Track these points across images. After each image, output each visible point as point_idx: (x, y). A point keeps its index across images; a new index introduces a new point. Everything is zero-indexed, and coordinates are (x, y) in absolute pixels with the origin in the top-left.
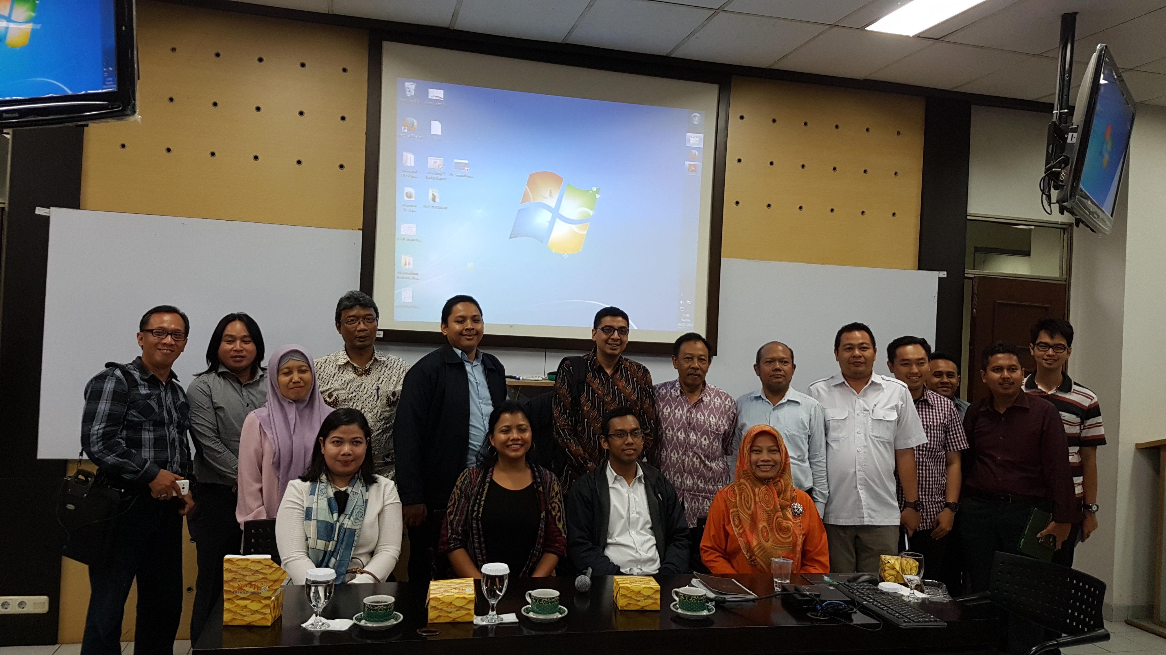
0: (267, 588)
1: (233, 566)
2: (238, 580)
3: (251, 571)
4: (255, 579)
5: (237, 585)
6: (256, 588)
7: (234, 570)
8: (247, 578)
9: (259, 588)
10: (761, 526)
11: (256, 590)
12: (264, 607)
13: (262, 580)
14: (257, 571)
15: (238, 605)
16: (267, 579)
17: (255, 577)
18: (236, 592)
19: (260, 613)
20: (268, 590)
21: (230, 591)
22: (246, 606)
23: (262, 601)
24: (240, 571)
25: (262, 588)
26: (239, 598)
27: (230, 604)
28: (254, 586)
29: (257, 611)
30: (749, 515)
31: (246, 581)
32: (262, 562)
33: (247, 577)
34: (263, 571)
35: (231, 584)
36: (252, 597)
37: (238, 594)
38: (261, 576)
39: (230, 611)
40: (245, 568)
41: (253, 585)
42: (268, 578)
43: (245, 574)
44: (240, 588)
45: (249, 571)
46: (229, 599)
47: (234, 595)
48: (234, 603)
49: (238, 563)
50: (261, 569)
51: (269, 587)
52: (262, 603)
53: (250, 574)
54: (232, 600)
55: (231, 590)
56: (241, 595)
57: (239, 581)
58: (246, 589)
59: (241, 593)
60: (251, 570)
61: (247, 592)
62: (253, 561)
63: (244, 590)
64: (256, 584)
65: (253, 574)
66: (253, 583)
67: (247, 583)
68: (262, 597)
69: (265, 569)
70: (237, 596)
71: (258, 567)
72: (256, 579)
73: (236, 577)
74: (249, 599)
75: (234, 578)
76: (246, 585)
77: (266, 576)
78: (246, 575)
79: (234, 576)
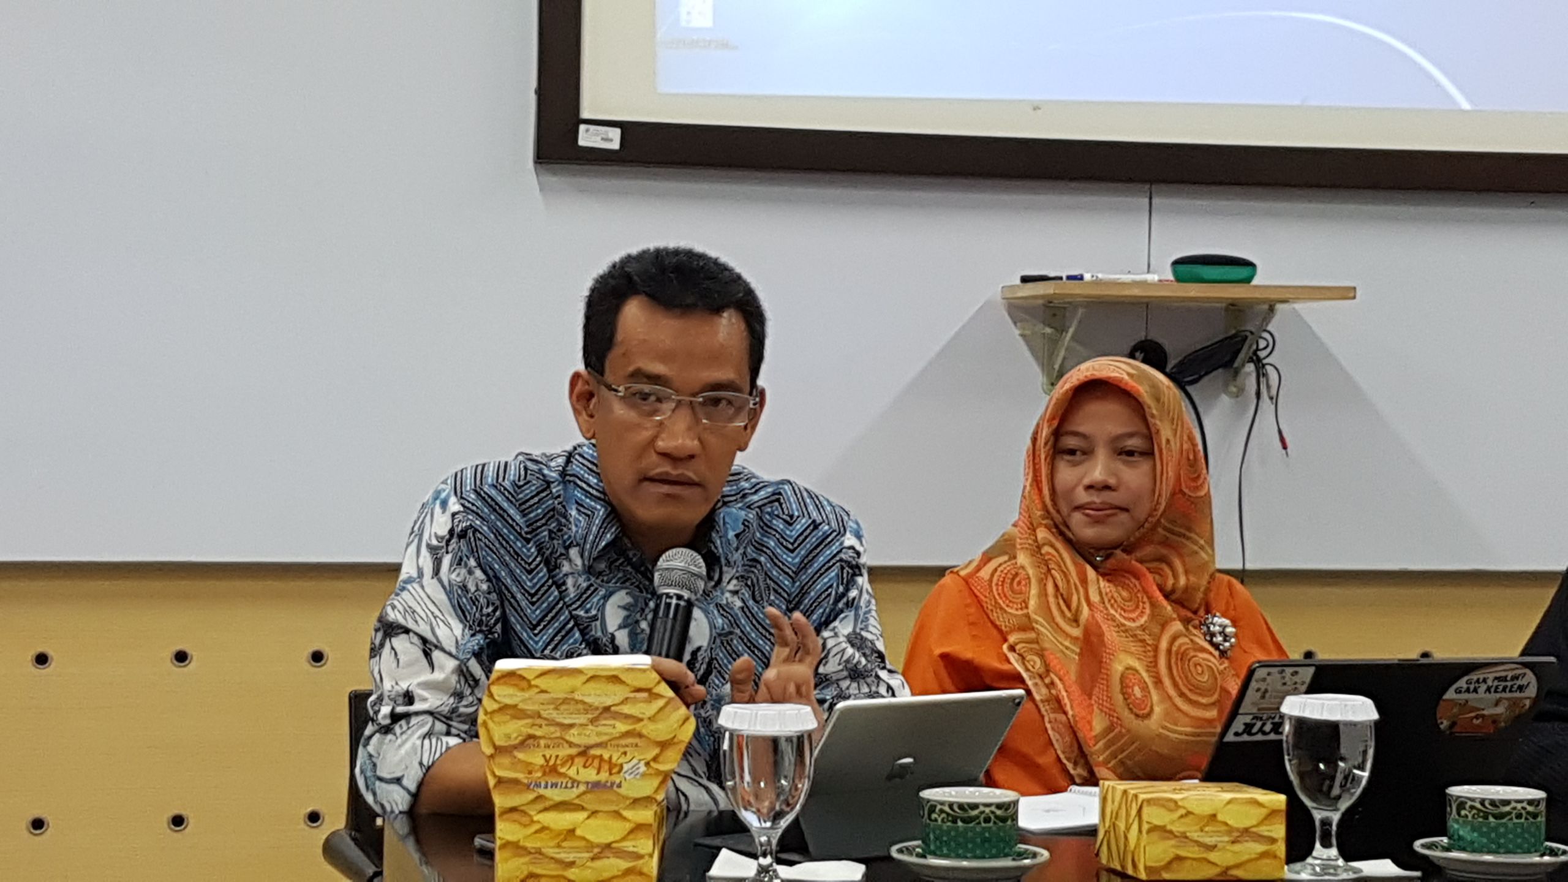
0: (643, 768)
1: (527, 695)
2: (542, 742)
3: (586, 712)
4: (598, 740)
5: (540, 761)
6: (606, 767)
7: (530, 707)
8: (573, 736)
9: (614, 768)
10: (1118, 668)
11: (604, 776)
12: (631, 832)
13: (623, 742)
14: (607, 709)
15: (544, 829)
16: (640, 735)
17: (600, 729)
18: (538, 785)
19: (621, 854)
20: (644, 775)
21: (516, 782)
22: (571, 832)
23: (625, 813)
24: (549, 712)
25: (626, 767)
26: (548, 804)
27: (515, 827)
28: (596, 763)
29: (608, 846)
30: (1075, 639)
31: (571, 744)
32: (623, 677)
33: (574, 731)
34: (626, 709)
35: (520, 755)
36: (589, 801)
37: (542, 791)
38: (622, 727)
39: (516, 848)
40: (565, 701)
41: (594, 757)
42: (644, 732)
43: (567, 722)
44: (551, 770)
45: (579, 712)
46: (513, 810)
47: (531, 796)
48: (532, 822)
49: (542, 683)
50: (622, 703)
51: (647, 764)
52: (625, 819)
53: (582, 719)
54: (524, 813)
55: (520, 776)
56: (555, 795)
57: (547, 746)
58: (572, 772)
59: (554, 785)
60: (588, 708)
61: (575, 783)
62: (595, 677)
63: (564, 775)
64: (606, 756)
65: (592, 721)
66: (593, 752)
67: (573, 751)
68: (626, 798)
69: (635, 701)
70: (540, 798)
71: (610, 695)
72: (605, 738)
73: (538, 733)
74: (583, 809)
75: (531, 737)
76: (571, 758)
77: (638, 727)
78: (571, 726)
79: (531, 731)
